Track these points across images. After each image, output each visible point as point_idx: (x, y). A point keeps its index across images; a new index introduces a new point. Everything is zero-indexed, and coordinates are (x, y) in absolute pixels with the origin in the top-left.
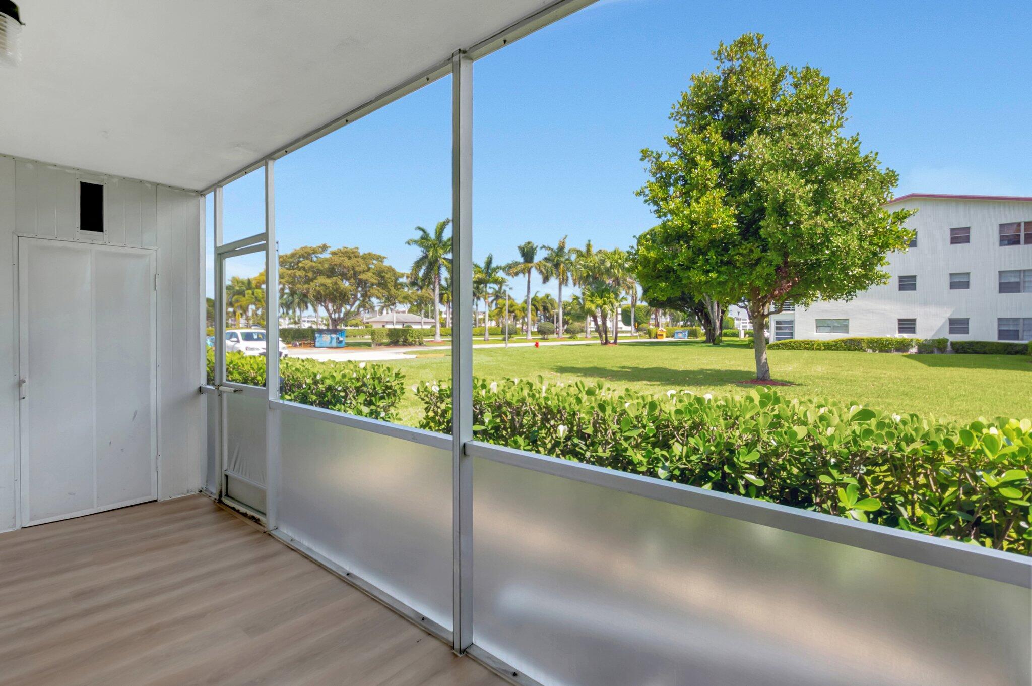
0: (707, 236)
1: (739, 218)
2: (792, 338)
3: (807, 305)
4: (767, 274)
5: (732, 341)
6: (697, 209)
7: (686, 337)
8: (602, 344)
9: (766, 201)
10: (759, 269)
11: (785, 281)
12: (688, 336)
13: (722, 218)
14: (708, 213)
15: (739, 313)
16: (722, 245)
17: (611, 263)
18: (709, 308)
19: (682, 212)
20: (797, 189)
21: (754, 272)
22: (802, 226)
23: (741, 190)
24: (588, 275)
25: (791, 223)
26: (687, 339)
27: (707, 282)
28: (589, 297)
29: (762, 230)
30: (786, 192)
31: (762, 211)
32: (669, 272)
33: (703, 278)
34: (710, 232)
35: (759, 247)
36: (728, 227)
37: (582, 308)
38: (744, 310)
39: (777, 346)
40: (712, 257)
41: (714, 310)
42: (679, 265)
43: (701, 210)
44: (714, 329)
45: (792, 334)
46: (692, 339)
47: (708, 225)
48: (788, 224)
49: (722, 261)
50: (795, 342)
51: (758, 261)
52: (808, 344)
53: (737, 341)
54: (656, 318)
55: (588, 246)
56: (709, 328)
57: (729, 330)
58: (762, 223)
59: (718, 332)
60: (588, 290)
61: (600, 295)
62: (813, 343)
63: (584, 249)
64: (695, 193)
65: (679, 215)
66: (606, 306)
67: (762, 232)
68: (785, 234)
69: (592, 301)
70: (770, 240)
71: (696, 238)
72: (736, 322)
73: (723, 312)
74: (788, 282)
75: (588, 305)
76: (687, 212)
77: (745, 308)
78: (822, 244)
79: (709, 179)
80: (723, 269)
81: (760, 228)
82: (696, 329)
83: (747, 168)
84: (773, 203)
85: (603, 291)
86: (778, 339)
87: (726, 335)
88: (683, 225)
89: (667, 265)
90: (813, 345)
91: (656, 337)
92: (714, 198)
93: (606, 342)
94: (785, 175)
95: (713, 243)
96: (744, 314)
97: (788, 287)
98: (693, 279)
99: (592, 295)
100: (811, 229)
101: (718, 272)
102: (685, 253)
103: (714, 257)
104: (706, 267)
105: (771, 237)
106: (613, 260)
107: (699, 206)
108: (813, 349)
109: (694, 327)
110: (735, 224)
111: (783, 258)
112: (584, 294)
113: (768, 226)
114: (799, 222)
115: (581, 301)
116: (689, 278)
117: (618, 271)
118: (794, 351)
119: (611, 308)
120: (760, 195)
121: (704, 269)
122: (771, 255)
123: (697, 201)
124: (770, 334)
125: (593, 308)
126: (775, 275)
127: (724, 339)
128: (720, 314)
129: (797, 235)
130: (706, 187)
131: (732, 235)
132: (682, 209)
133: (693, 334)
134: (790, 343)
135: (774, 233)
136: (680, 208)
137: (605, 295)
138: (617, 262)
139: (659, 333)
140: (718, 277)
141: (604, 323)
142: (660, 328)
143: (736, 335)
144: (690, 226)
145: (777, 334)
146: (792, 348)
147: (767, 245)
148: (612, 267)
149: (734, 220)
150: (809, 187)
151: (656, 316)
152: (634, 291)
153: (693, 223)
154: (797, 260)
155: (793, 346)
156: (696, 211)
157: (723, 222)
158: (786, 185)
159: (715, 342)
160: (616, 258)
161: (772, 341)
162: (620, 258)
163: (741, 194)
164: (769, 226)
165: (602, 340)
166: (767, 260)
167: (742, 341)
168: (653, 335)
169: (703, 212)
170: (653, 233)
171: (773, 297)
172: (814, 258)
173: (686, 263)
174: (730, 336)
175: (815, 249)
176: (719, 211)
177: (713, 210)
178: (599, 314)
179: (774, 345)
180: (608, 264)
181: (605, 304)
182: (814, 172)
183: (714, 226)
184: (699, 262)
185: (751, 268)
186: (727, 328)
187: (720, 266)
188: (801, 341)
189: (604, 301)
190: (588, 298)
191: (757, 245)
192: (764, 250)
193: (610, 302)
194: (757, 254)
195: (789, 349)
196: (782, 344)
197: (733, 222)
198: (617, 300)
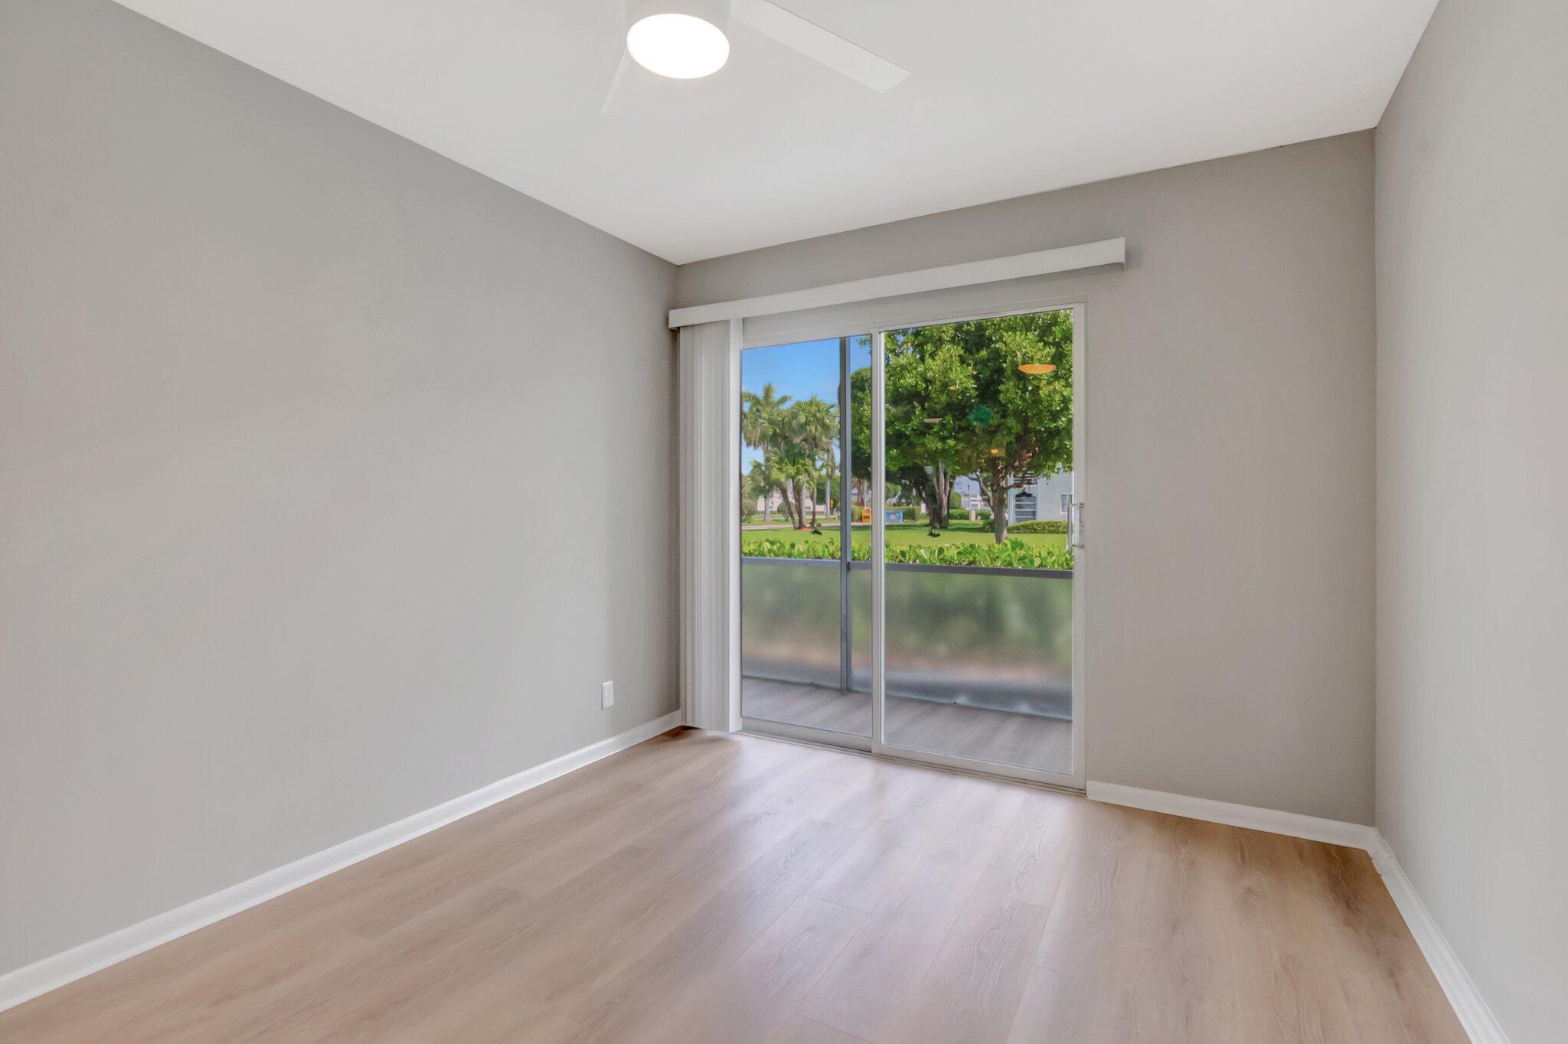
0: (944, 398)
1: (976, 378)
2: (1035, 519)
3: (1047, 476)
4: (1008, 443)
5: (961, 524)
6: (934, 367)
7: (901, 520)
8: (795, 528)
9: (1005, 362)
10: (998, 437)
11: (1025, 451)
12: (903, 518)
13: (960, 379)
14: (945, 372)
15: (969, 486)
16: (959, 408)
17: (807, 417)
18: (935, 480)
19: (915, 369)
20: (1036, 353)
21: (994, 440)
22: (1041, 392)
23: (979, 346)
24: (775, 434)
25: (1030, 388)
26: (901, 522)
27: (944, 450)
28: (777, 463)
29: (1002, 395)
30: (1024, 355)
31: (1000, 371)
32: (901, 438)
33: (940, 445)
34: (947, 394)
35: (998, 412)
36: (966, 388)
37: (767, 478)
38: (977, 483)
39: (1018, 528)
40: (949, 422)
41: (940, 483)
42: (913, 429)
43: (937, 368)
44: (941, 507)
45: (1034, 513)
46: (908, 522)
47: (945, 386)
48: (1027, 390)
49: (959, 427)
50: (1037, 524)
51: (998, 428)
52: (1052, 526)
53: (967, 525)
54: (860, 493)
55: (768, 391)
56: (934, 506)
57: (955, 510)
58: (1002, 387)
59: (945, 512)
60: (776, 454)
61: (792, 461)
62: (1059, 524)
63: (760, 395)
64: (929, 347)
65: (912, 372)
66: (801, 477)
67: (1002, 397)
68: (1023, 399)
69: (780, 469)
70: (1010, 405)
71: (931, 398)
72: (963, 499)
73: (951, 485)
74: (1029, 452)
75: (776, 474)
76: (921, 369)
77: (977, 479)
78: (1062, 410)
79: (944, 332)
80: (961, 435)
81: (999, 392)
82: (913, 510)
83: (984, 323)
84: (1012, 366)
85: (795, 455)
86: (1018, 520)
87: (955, 518)
88: (917, 384)
89: (898, 430)
90: (1059, 527)
91: (861, 519)
92: (951, 356)
93: (801, 526)
94: (1023, 337)
95: (949, 407)
96: (975, 486)
97: (1029, 457)
98: (929, 446)
99: (780, 461)
100: (1050, 396)
101: (956, 439)
102: (919, 416)
103: (951, 422)
104: (943, 432)
105: (1011, 403)
106: (810, 412)
107: (935, 363)
108: (1059, 533)
109: (911, 506)
110: (973, 386)
111: (1024, 425)
112: (768, 460)
113: (1007, 391)
114: (1038, 388)
115: (763, 468)
116: (923, 445)
117: (816, 429)
118: (1036, 535)
119: (807, 478)
120: (997, 355)
121: (941, 435)
122: (1011, 422)
123: (933, 355)
124: (1010, 515)
125: (782, 478)
126: (1016, 444)
127: (952, 522)
128: (948, 488)
129: (1037, 401)
130: (941, 341)
131: (970, 398)
132: (915, 365)
133: (910, 515)
134: (1032, 524)
135: (1013, 398)
136: (913, 363)
137: (798, 461)
138: (815, 416)
139: (864, 515)
140: (955, 445)
141: (798, 499)
142: (866, 508)
143: (966, 517)
144: (924, 385)
145: (1017, 513)
146: (1035, 531)
147: (1006, 411)
148: (807, 423)
149: (972, 382)
150: (1047, 350)
151: (859, 491)
152: (831, 456)
153: (927, 381)
154: (1038, 428)
155: (1035, 529)
156: (932, 369)
157: (962, 383)
158: (1025, 348)
159: (943, 525)
160: (813, 411)
161: (1012, 523)
162: (819, 411)
163: (978, 350)
164: (1008, 389)
165: (794, 523)
166: (1007, 427)
167: (974, 524)
168: (856, 517)
169: (939, 371)
170: (859, 376)
171: (1014, 468)
172: (1053, 425)
173: (920, 428)
174: (958, 519)
175: (1055, 416)
176: (956, 371)
177: (951, 369)
178: (790, 486)
179: (1014, 528)
180: (802, 419)
181: (798, 473)
182: (1052, 333)
183: (952, 388)
184: (936, 427)
185: (991, 435)
186: (954, 508)
187: (958, 432)
188: (1046, 523)
189: (798, 469)
190: (774, 464)
191: (996, 409)
192: (1004, 416)
193: (806, 471)
194: (994, 421)
195: (1031, 533)
196: (1022, 526)
197: (971, 384)
198: (815, 469)
